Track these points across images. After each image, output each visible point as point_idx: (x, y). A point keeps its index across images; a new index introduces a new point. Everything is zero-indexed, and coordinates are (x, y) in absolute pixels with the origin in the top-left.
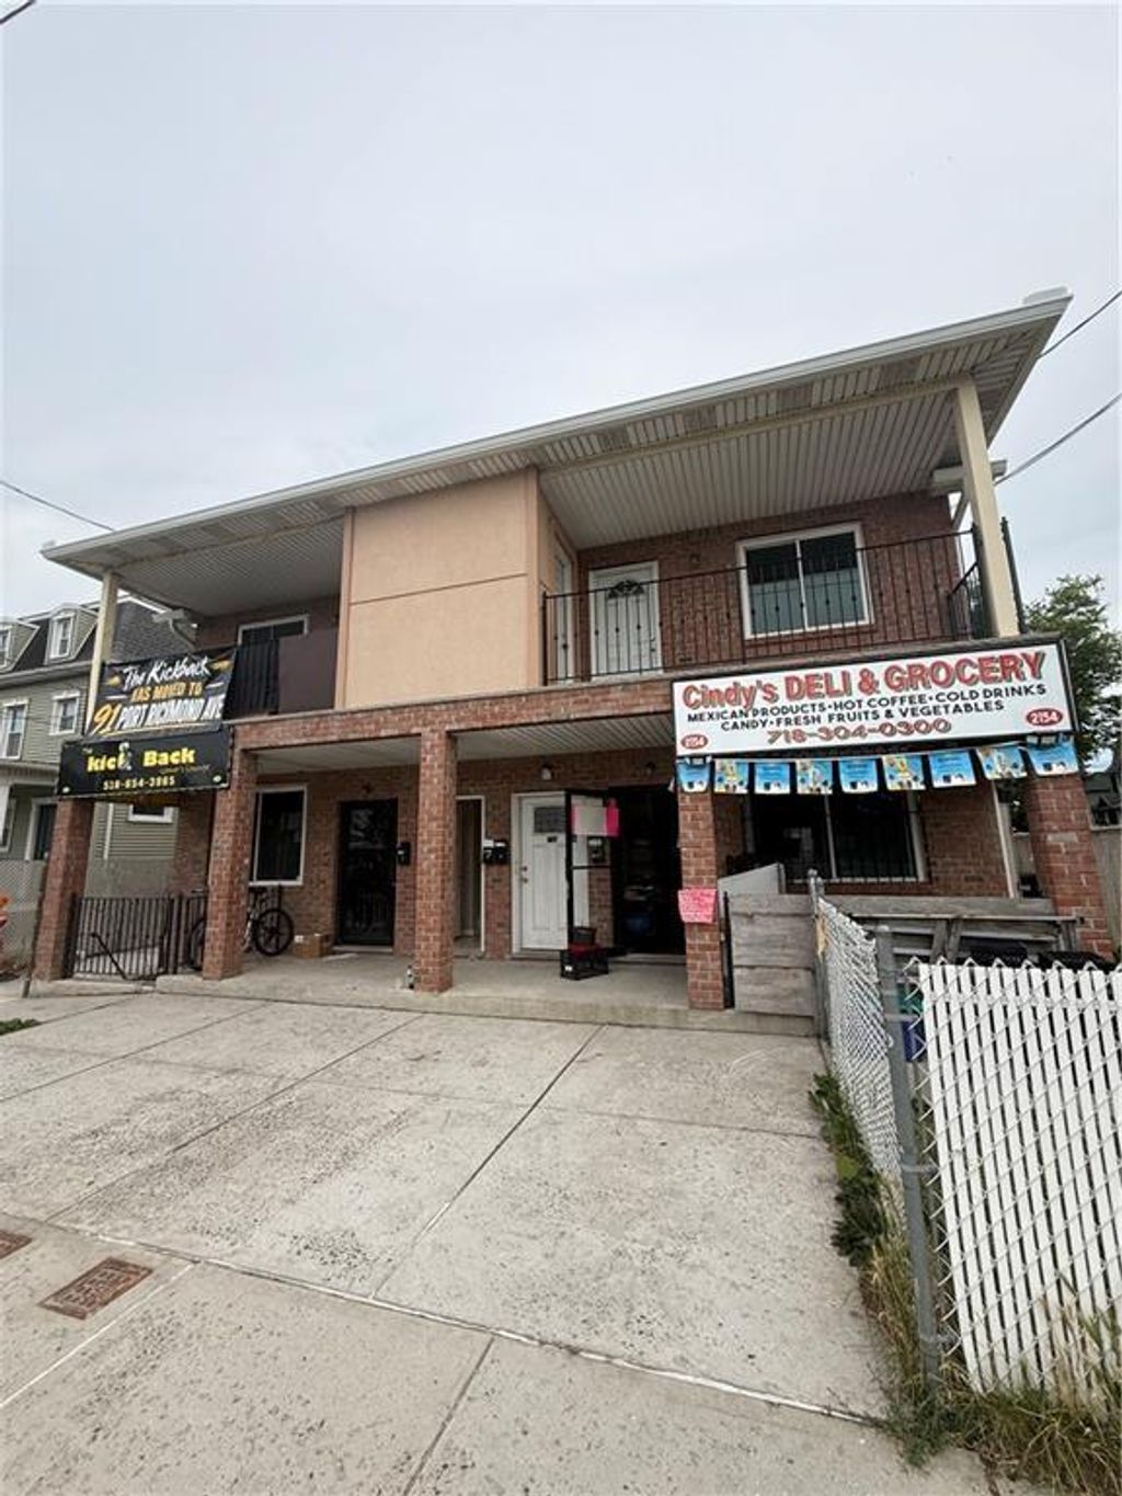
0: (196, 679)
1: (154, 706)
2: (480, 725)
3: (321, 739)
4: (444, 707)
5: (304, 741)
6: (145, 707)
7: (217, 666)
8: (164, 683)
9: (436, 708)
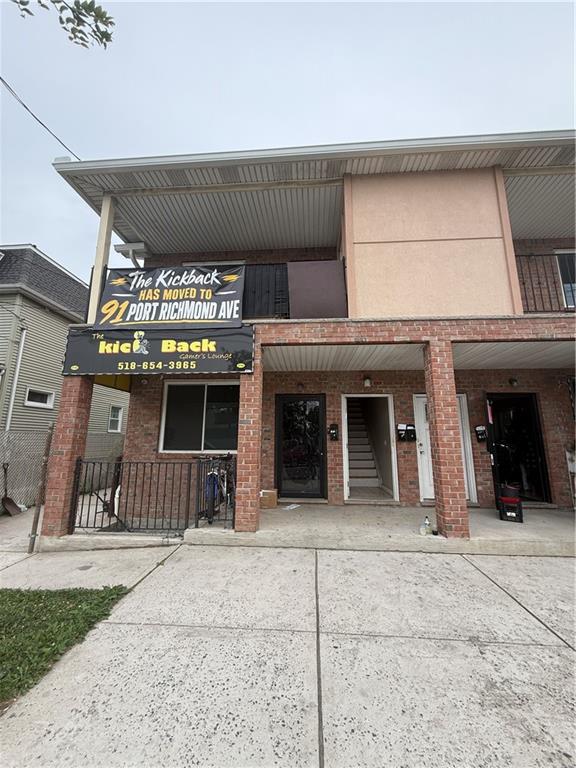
0: (206, 287)
1: (163, 304)
2: (479, 338)
3: (339, 340)
4: (447, 323)
5: (325, 340)
6: (156, 305)
7: (228, 278)
8: (171, 287)
9: (441, 323)
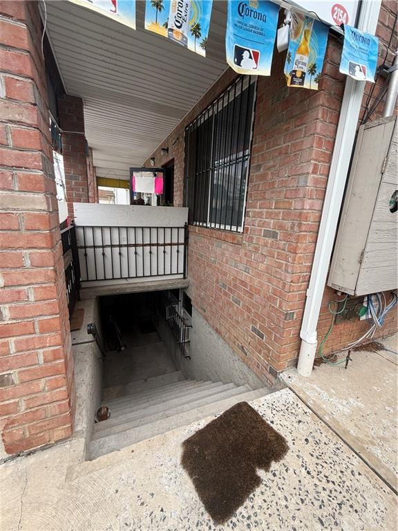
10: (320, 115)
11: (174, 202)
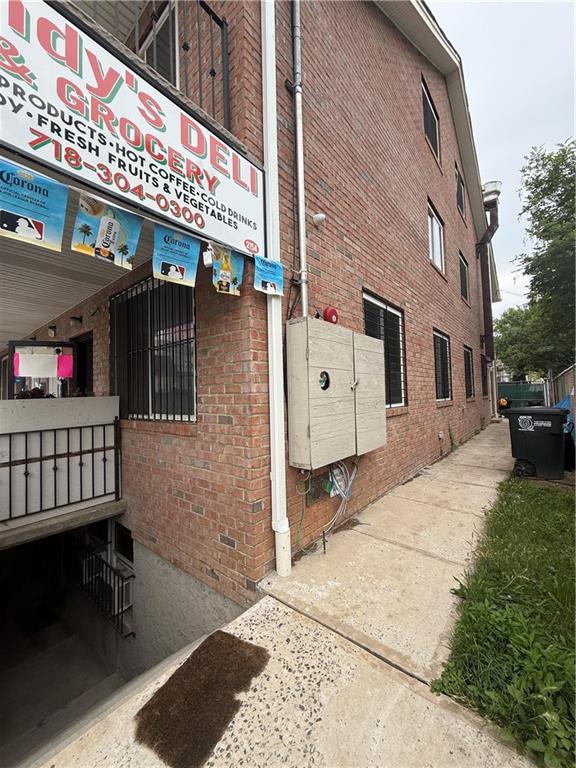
10: (251, 314)
11: (95, 390)
